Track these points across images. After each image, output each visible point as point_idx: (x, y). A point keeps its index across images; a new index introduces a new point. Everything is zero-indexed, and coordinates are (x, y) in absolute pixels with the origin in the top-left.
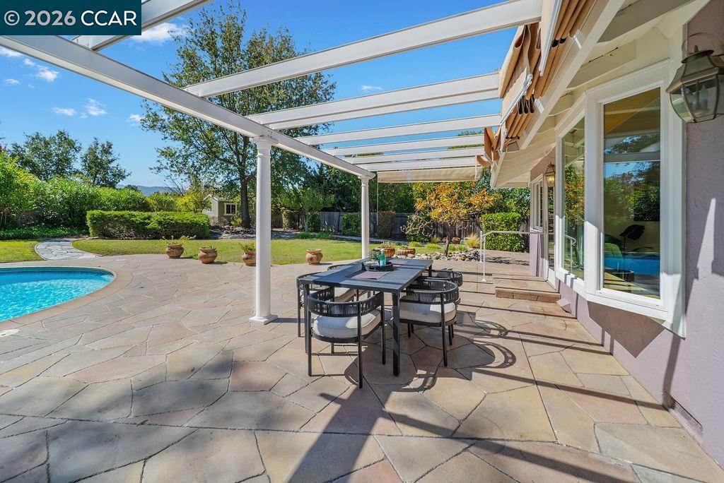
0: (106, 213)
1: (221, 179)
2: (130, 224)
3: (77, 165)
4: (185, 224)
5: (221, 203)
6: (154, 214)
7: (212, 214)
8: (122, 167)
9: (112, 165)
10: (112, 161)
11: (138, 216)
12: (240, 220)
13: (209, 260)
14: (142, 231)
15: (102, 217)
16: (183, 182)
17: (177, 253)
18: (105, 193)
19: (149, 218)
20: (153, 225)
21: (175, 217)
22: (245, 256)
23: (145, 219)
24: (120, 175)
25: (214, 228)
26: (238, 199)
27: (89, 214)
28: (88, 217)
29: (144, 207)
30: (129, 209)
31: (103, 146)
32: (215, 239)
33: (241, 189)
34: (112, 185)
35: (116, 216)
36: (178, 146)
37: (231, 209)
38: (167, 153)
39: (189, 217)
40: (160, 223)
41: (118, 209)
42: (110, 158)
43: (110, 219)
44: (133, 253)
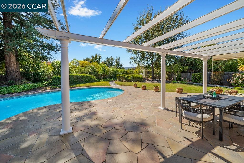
0: (120, 75)
1: (146, 64)
2: (125, 78)
3: (114, 64)
4: (137, 78)
5: (145, 71)
6: (129, 75)
7: (143, 75)
8: (122, 63)
9: (120, 63)
10: (120, 61)
11: (126, 76)
12: (151, 77)
13: (144, 89)
14: (127, 80)
15: (119, 76)
16: (135, 66)
17: (136, 86)
18: (120, 70)
19: (128, 76)
20: (129, 78)
21: (134, 76)
22: (154, 88)
23: (128, 77)
24: (121, 65)
25: (144, 79)
26: (150, 70)
27: (117, 75)
28: (117, 76)
29: (127, 73)
30: (124, 74)
31: (118, 58)
32: (145, 82)
33: (152, 66)
34: (120, 68)
35: (122, 76)
36: (134, 56)
37: (148, 73)
38: (132, 58)
39: (137, 76)
40: (131, 78)
41: (122, 74)
42: (119, 61)
43: (121, 77)
44: (126, 85)
